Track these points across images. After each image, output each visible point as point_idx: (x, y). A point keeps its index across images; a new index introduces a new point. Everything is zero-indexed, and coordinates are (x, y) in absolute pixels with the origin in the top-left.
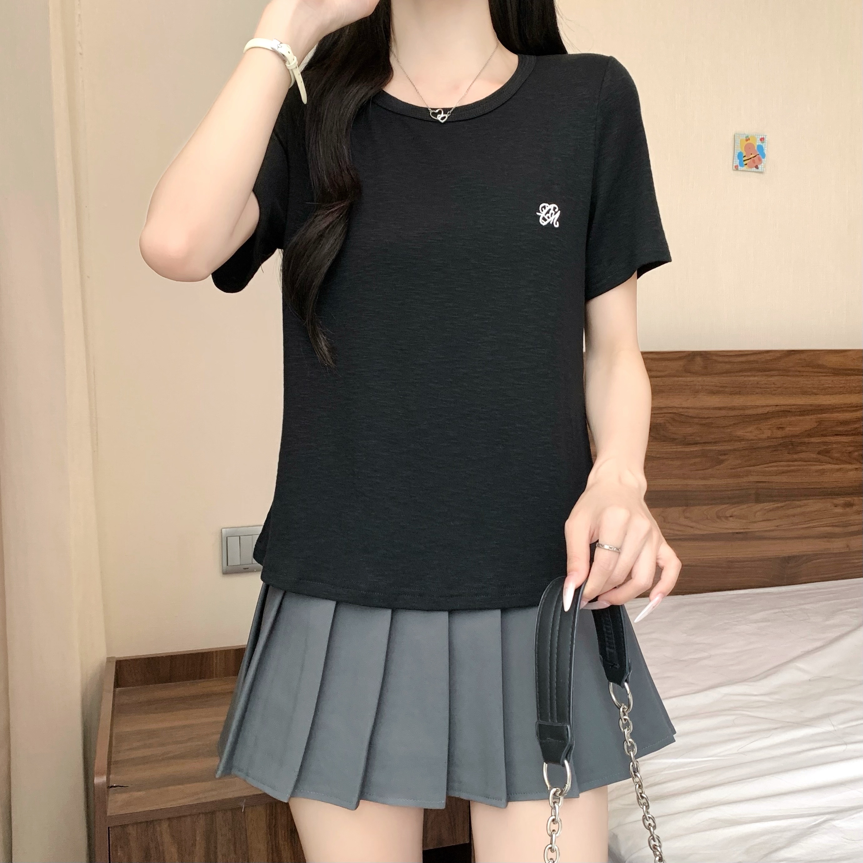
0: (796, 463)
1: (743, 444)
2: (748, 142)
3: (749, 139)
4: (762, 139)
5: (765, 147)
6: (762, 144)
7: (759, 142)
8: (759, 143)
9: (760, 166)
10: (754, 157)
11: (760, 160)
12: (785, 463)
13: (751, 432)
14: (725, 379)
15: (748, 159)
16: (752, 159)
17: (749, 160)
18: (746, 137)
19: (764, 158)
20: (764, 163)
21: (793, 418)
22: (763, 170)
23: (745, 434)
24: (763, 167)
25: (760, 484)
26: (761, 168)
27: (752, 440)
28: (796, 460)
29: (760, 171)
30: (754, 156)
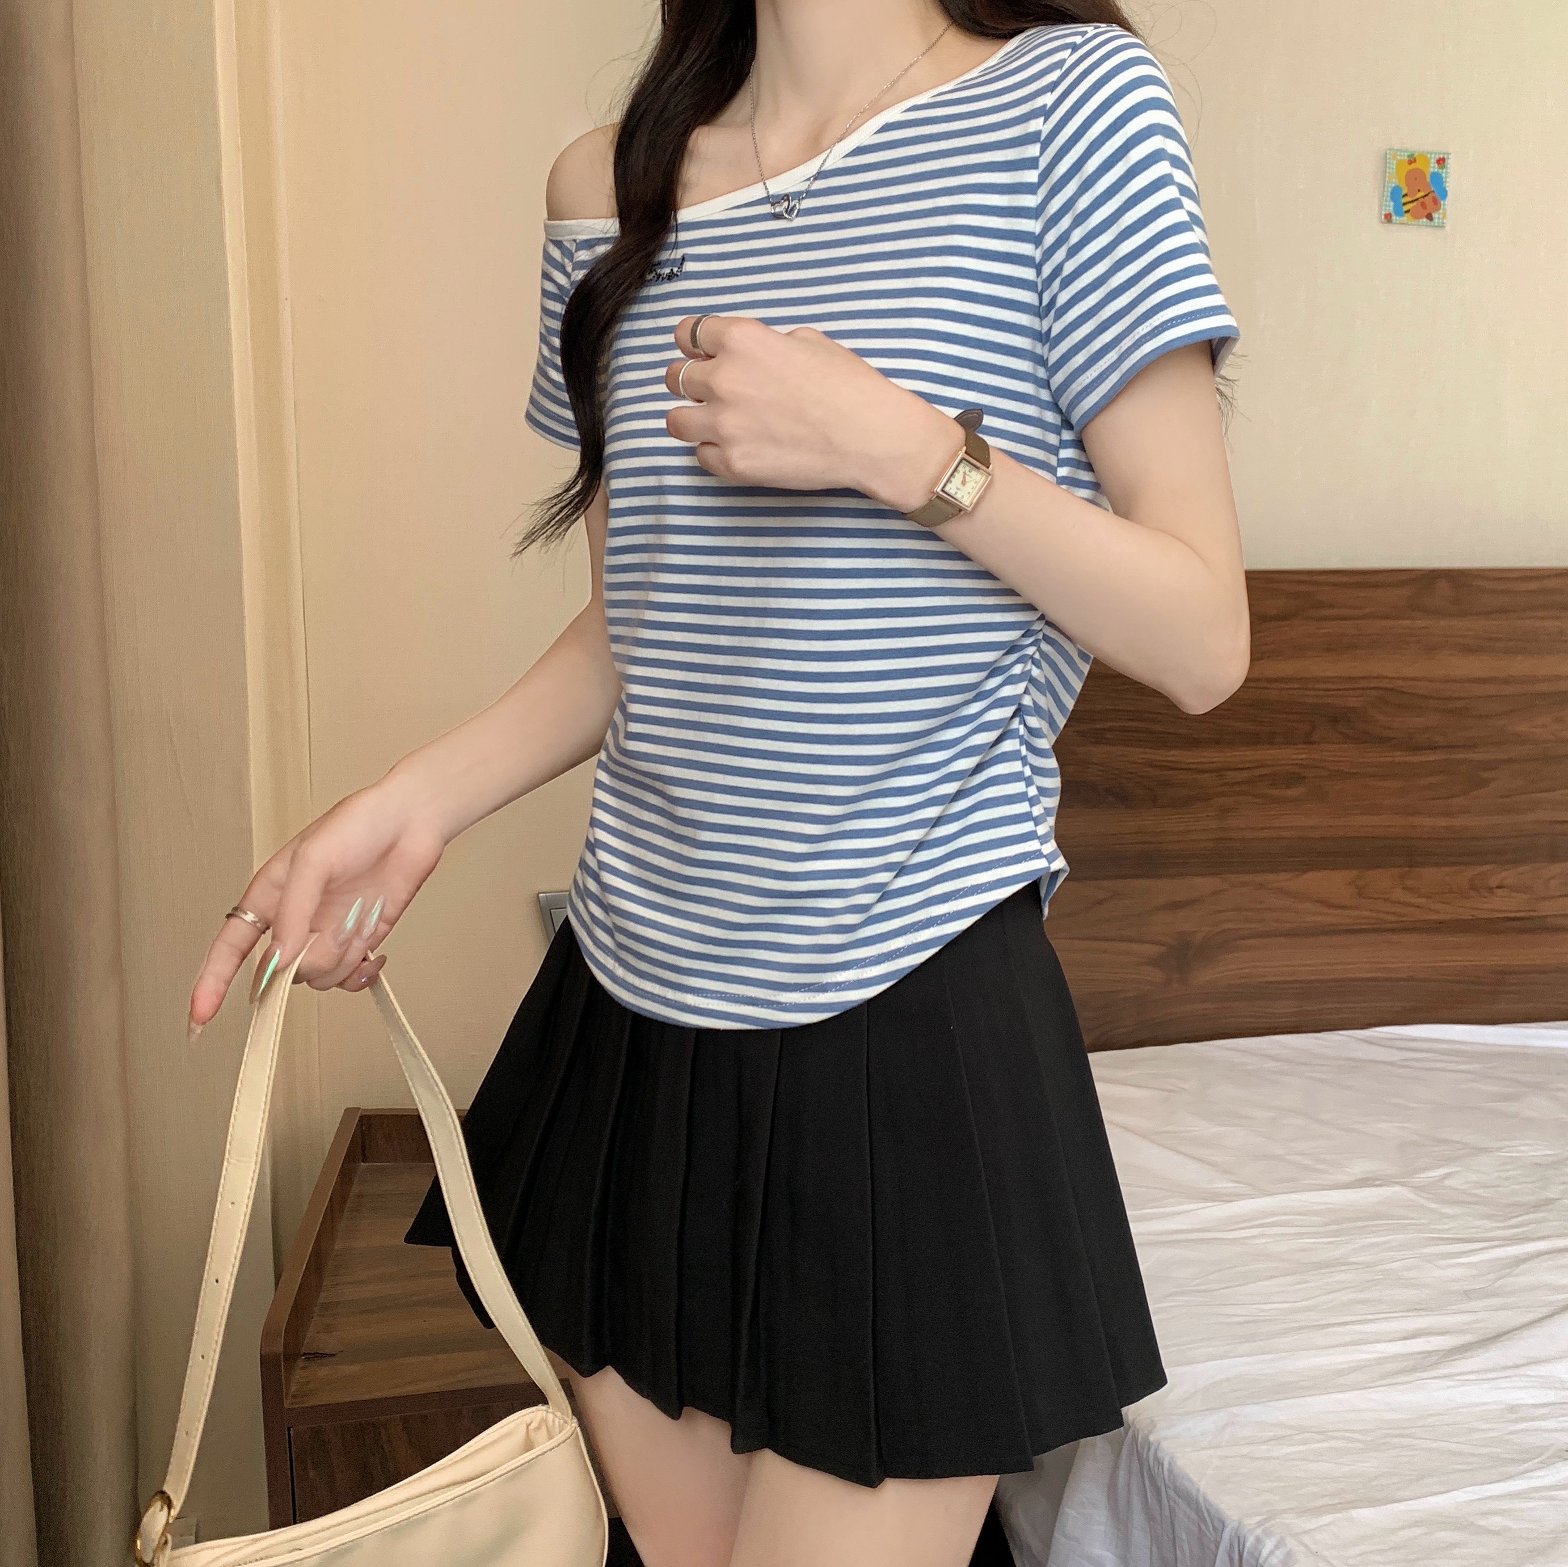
2: (1414, 166)
3: (1415, 161)
4: (1441, 162)
5: (1446, 177)
6: (1440, 171)
7: (1434, 168)
9: (1435, 215)
10: (1423, 197)
11: (1436, 202)
15: (1412, 202)
16: (1421, 200)
17: (1415, 203)
18: (1408, 156)
19: (1444, 198)
20: (1444, 209)
22: (1443, 223)
24: (1442, 215)
26: (1439, 218)
29: (1436, 225)
30: (1423, 194)
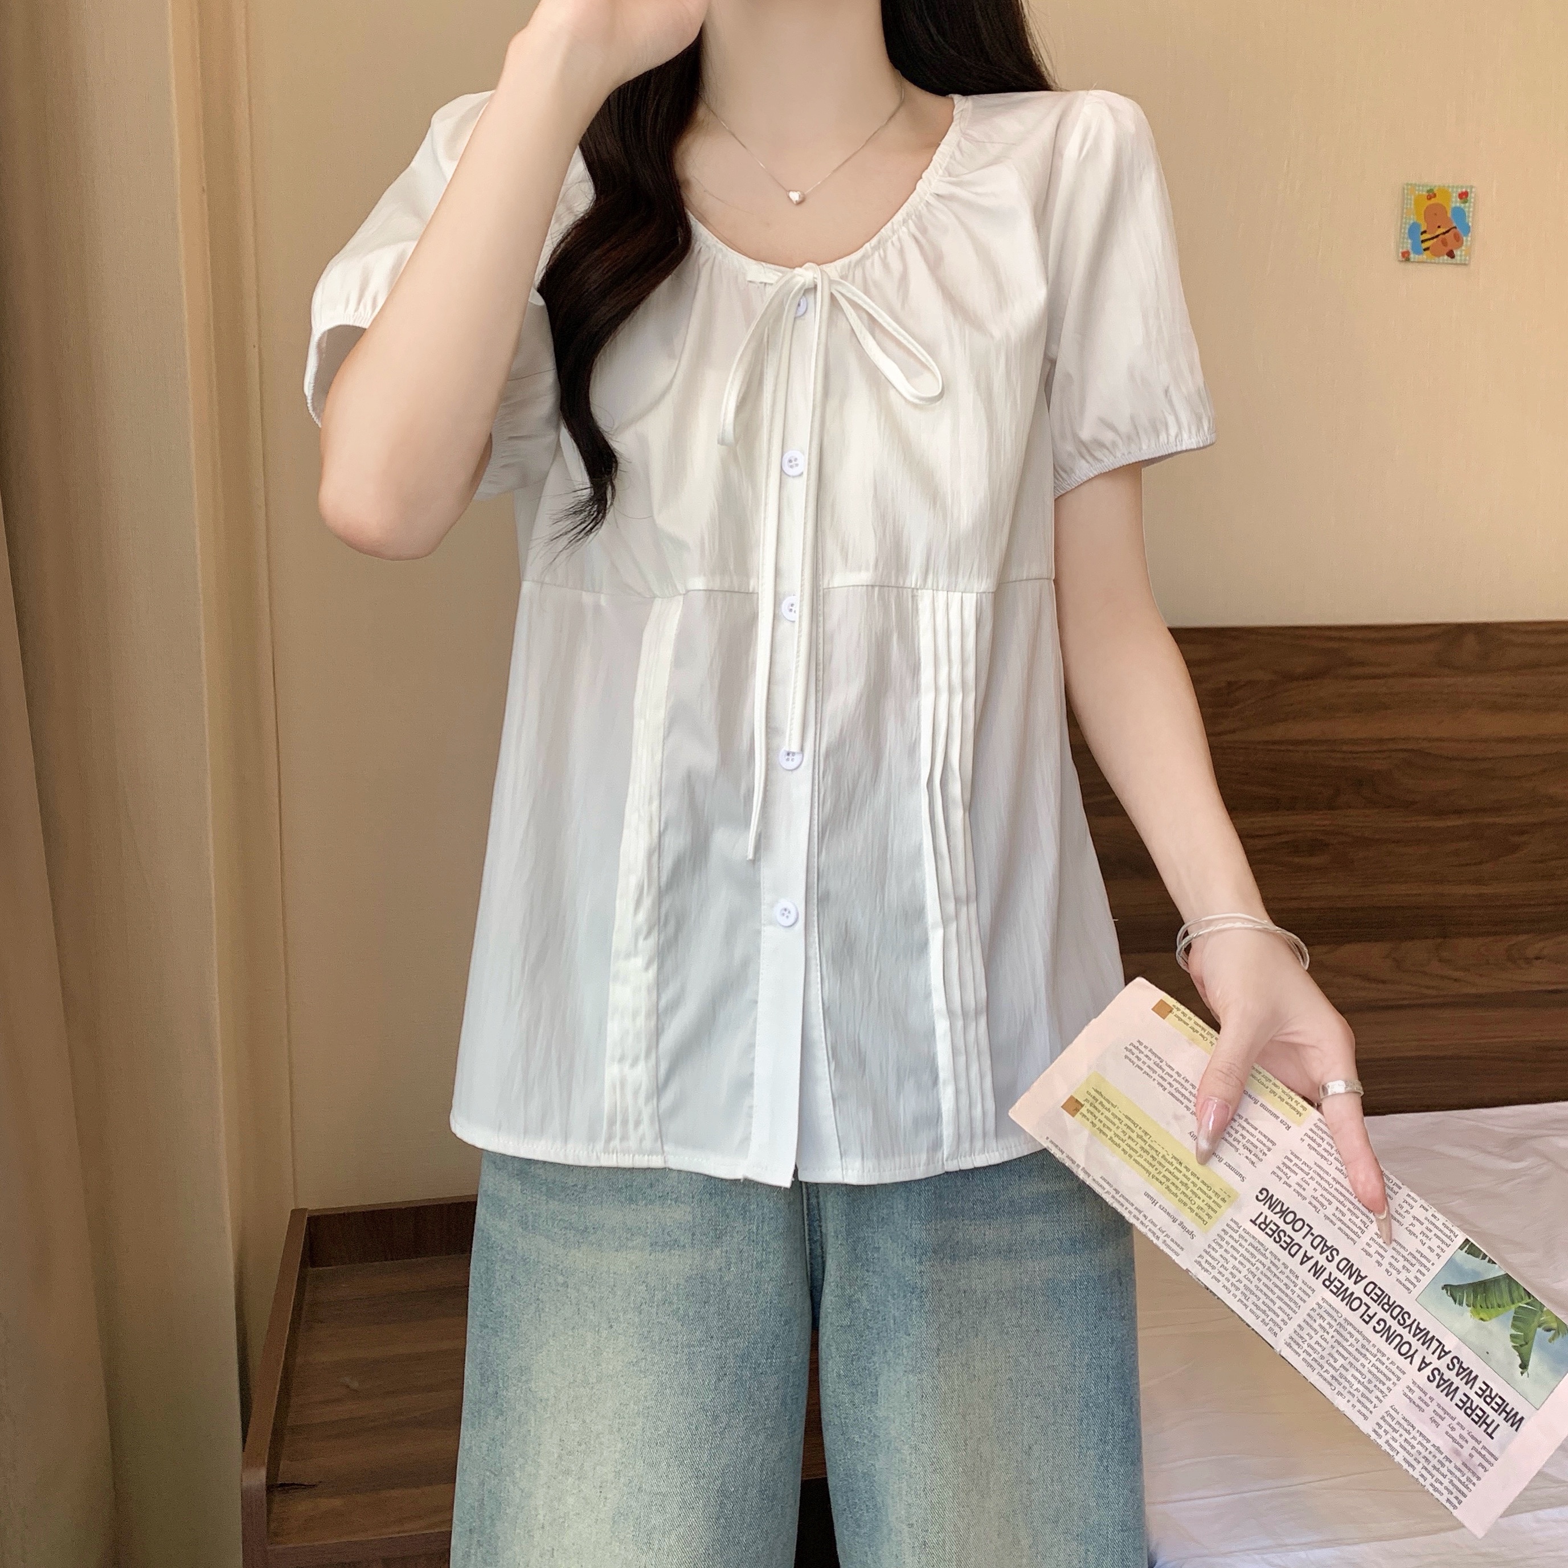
2: (1433, 201)
3: (1435, 195)
4: (1463, 196)
5: (1469, 212)
6: (1462, 206)
7: (1455, 202)
9: (1457, 253)
10: (1444, 233)
11: (1458, 238)
15: (1432, 238)
16: (1441, 237)
17: (1435, 240)
18: (1428, 191)
19: (1467, 234)
20: (1466, 246)
22: (1465, 260)
24: (1463, 253)
26: (1461, 256)
29: (1458, 262)
30: (1444, 230)
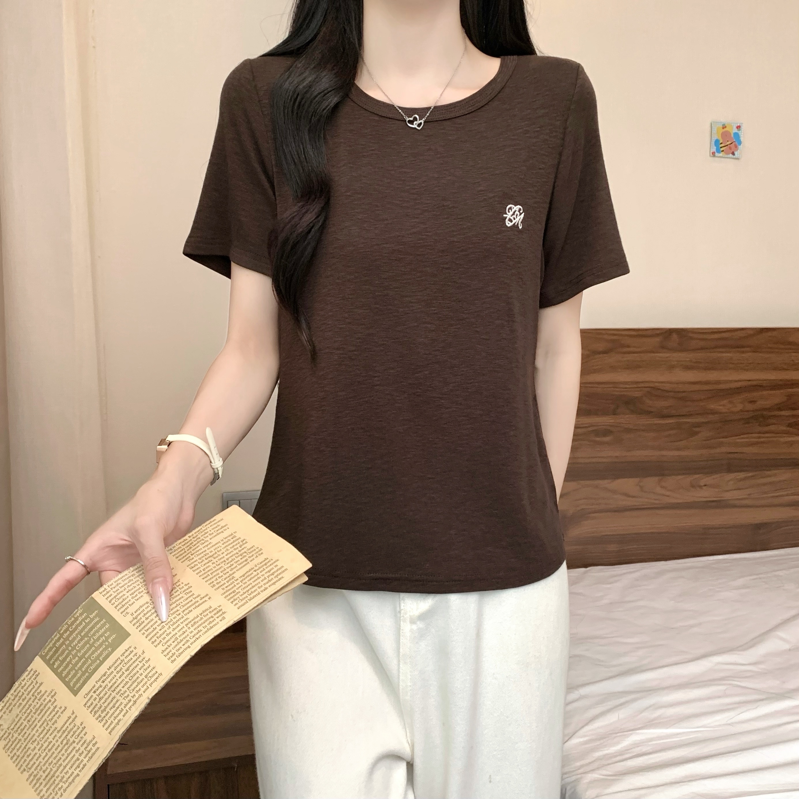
0: (767, 435)
1: (716, 417)
2: (725, 129)
3: (726, 127)
4: (739, 127)
5: (741, 135)
6: (738, 132)
8: (736, 130)
9: (736, 153)
11: (736, 147)
12: (757, 435)
13: (724, 405)
14: (700, 355)
16: (729, 146)
17: (726, 147)
18: (723, 125)
19: (740, 145)
20: (740, 150)
21: (765, 393)
22: (739, 157)
23: (718, 407)
24: (739, 153)
25: (732, 456)
27: (724, 413)
28: (767, 432)
29: (737, 157)
30: (731, 143)
